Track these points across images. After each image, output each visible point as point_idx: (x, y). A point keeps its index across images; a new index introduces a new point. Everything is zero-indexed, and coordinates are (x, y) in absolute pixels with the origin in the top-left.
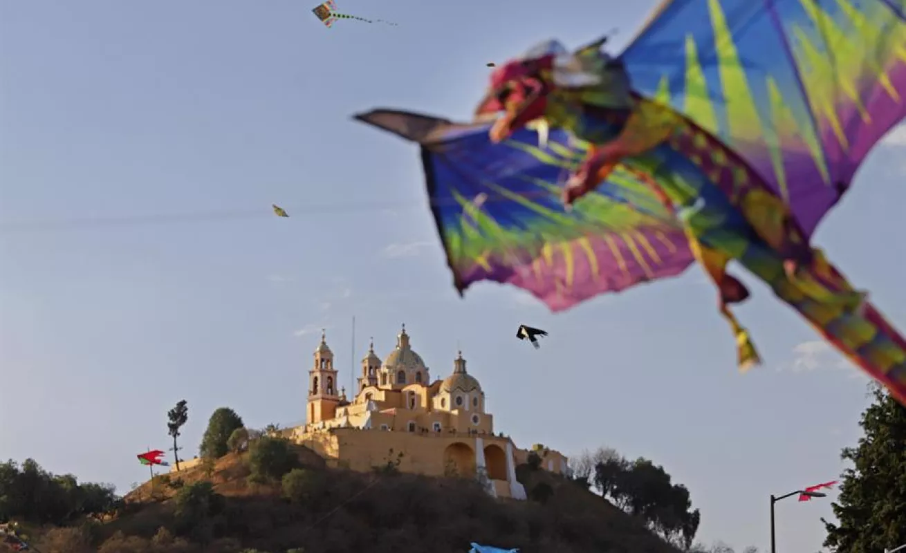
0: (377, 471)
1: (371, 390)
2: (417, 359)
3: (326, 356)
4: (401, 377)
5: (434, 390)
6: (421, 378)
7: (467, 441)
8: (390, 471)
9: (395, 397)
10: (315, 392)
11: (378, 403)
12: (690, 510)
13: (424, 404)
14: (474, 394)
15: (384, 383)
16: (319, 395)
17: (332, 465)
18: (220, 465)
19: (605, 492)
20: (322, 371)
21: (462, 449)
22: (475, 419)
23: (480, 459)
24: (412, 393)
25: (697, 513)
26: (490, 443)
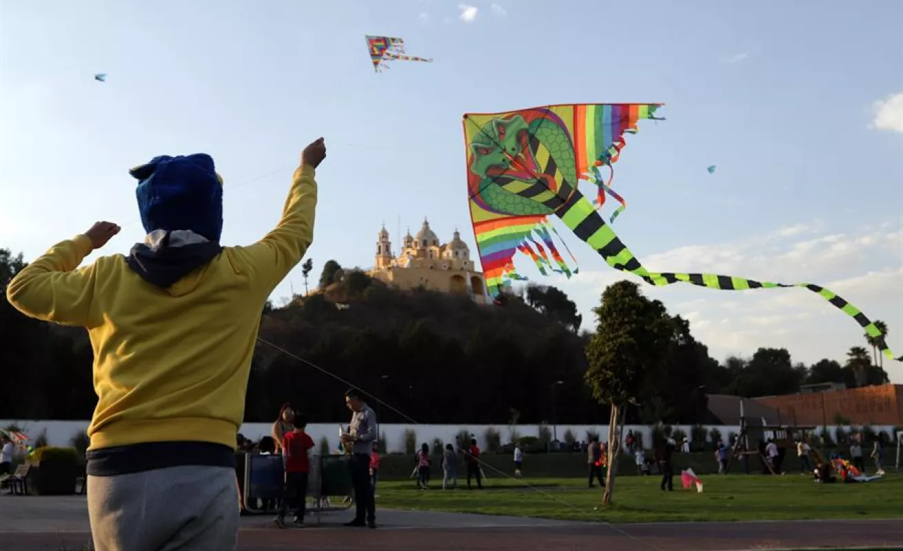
0: (413, 289)
1: (409, 250)
2: (433, 234)
3: (385, 235)
4: (425, 243)
5: (443, 248)
6: (435, 243)
7: (461, 274)
8: (421, 289)
9: (423, 252)
10: (379, 253)
11: (413, 256)
12: (577, 314)
13: (438, 255)
14: (464, 250)
15: (416, 246)
16: (382, 254)
17: (390, 286)
18: (329, 288)
19: (532, 304)
20: (383, 242)
21: (458, 278)
22: (465, 263)
23: (469, 283)
24: (431, 251)
25: (580, 316)
26: (473, 275)
